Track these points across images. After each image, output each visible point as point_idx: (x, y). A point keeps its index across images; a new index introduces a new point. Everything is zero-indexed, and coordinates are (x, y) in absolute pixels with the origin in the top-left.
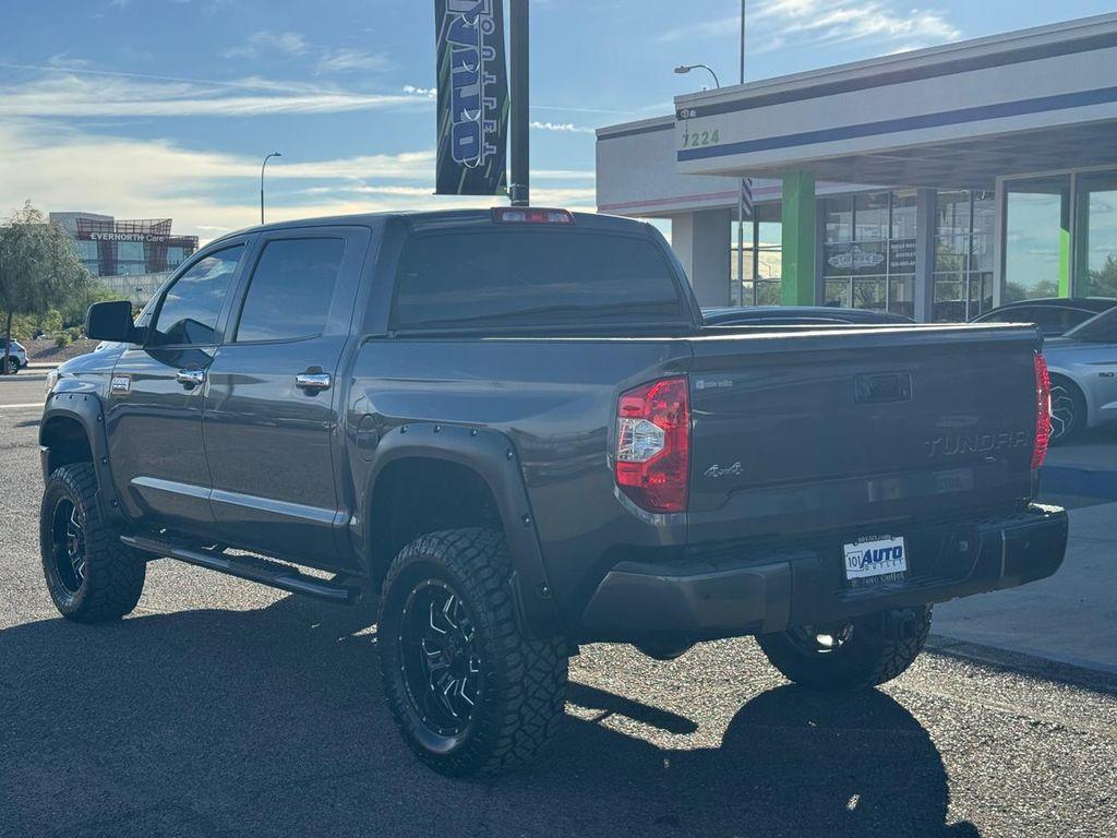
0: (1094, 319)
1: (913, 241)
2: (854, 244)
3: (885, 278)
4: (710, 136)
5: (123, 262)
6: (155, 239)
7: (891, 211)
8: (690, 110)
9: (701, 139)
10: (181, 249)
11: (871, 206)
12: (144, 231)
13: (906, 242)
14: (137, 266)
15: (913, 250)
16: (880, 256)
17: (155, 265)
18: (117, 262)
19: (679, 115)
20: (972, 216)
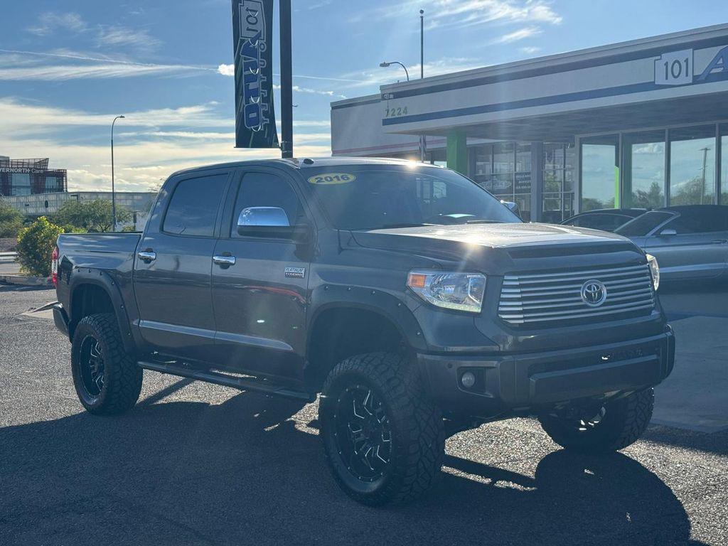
0: (632, 221)
1: (529, 173)
2: (493, 175)
3: (512, 196)
4: (402, 111)
5: (15, 187)
6: (38, 171)
7: (515, 154)
8: (390, 94)
9: (397, 112)
10: (55, 178)
11: (503, 151)
12: (30, 166)
13: (526, 174)
14: (25, 190)
15: (529, 179)
16: (509, 182)
17: (38, 188)
18: (11, 187)
19: (383, 98)
20: (565, 157)
